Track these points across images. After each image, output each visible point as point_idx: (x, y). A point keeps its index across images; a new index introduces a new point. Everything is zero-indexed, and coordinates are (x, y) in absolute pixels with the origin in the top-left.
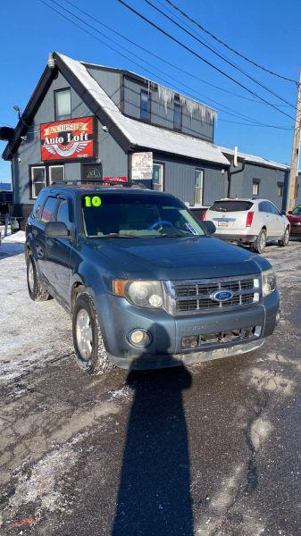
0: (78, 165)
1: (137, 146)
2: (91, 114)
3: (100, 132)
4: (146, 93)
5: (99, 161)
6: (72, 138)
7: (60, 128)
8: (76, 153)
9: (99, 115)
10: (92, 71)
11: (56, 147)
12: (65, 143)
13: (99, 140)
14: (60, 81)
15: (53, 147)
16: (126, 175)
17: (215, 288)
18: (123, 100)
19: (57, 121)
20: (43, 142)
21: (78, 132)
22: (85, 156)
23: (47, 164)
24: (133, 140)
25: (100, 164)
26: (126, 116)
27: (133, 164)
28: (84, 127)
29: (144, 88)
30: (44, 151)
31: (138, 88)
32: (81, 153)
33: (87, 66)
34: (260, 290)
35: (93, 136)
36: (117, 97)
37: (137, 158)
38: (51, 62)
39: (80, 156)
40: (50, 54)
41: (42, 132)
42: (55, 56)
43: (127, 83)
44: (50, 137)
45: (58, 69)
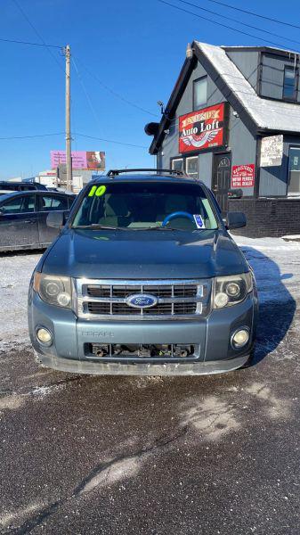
0: (210, 155)
1: (266, 129)
2: (225, 100)
3: (232, 119)
4: (291, 68)
5: (229, 149)
6: (205, 127)
7: (194, 119)
8: (207, 143)
9: (230, 102)
10: (232, 54)
11: (191, 137)
12: (199, 133)
13: (230, 128)
14: (199, 71)
15: (189, 138)
16: (254, 163)
17: (135, 291)
18: (260, 80)
19: (195, 111)
20: (181, 133)
21: (210, 121)
23: (185, 156)
24: (262, 123)
25: (230, 153)
26: (262, 97)
27: (263, 150)
28: (216, 114)
29: (289, 64)
30: (181, 143)
31: (281, 64)
32: (212, 142)
33: (226, 50)
34: (207, 301)
35: (224, 123)
36: (254, 79)
37: (267, 143)
38: (189, 53)
39: (211, 145)
40: (189, 45)
41: (181, 124)
42: (193, 45)
43: (266, 60)
44: (188, 127)
45: (197, 59)
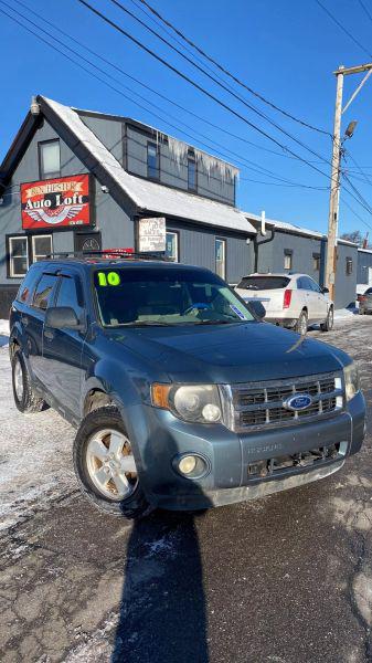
0: (70, 235)
1: (145, 210)
2: (87, 171)
3: (98, 193)
4: (154, 146)
5: (97, 229)
6: (62, 200)
7: (46, 189)
8: (67, 220)
9: (96, 172)
10: (86, 119)
11: (41, 212)
12: (53, 207)
13: (97, 204)
14: (46, 131)
15: (38, 212)
16: (132, 246)
17: (287, 393)
18: (125, 154)
19: (42, 180)
20: (24, 206)
21: (70, 193)
22: (80, 222)
23: (30, 233)
24: (141, 203)
25: (99, 233)
26: (130, 173)
27: (141, 232)
28: (78, 187)
29: (151, 140)
30: (25, 217)
31: (144, 139)
32: (74, 219)
33: (80, 113)
34: (343, 393)
35: (89, 199)
36: (119, 150)
37: (146, 225)
38: (35, 108)
39: (72, 223)
40: (34, 98)
41: (23, 193)
42: (39, 99)
43: (131, 133)
44: (36, 199)
45: (44, 116)
